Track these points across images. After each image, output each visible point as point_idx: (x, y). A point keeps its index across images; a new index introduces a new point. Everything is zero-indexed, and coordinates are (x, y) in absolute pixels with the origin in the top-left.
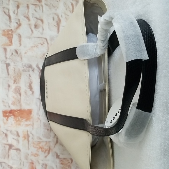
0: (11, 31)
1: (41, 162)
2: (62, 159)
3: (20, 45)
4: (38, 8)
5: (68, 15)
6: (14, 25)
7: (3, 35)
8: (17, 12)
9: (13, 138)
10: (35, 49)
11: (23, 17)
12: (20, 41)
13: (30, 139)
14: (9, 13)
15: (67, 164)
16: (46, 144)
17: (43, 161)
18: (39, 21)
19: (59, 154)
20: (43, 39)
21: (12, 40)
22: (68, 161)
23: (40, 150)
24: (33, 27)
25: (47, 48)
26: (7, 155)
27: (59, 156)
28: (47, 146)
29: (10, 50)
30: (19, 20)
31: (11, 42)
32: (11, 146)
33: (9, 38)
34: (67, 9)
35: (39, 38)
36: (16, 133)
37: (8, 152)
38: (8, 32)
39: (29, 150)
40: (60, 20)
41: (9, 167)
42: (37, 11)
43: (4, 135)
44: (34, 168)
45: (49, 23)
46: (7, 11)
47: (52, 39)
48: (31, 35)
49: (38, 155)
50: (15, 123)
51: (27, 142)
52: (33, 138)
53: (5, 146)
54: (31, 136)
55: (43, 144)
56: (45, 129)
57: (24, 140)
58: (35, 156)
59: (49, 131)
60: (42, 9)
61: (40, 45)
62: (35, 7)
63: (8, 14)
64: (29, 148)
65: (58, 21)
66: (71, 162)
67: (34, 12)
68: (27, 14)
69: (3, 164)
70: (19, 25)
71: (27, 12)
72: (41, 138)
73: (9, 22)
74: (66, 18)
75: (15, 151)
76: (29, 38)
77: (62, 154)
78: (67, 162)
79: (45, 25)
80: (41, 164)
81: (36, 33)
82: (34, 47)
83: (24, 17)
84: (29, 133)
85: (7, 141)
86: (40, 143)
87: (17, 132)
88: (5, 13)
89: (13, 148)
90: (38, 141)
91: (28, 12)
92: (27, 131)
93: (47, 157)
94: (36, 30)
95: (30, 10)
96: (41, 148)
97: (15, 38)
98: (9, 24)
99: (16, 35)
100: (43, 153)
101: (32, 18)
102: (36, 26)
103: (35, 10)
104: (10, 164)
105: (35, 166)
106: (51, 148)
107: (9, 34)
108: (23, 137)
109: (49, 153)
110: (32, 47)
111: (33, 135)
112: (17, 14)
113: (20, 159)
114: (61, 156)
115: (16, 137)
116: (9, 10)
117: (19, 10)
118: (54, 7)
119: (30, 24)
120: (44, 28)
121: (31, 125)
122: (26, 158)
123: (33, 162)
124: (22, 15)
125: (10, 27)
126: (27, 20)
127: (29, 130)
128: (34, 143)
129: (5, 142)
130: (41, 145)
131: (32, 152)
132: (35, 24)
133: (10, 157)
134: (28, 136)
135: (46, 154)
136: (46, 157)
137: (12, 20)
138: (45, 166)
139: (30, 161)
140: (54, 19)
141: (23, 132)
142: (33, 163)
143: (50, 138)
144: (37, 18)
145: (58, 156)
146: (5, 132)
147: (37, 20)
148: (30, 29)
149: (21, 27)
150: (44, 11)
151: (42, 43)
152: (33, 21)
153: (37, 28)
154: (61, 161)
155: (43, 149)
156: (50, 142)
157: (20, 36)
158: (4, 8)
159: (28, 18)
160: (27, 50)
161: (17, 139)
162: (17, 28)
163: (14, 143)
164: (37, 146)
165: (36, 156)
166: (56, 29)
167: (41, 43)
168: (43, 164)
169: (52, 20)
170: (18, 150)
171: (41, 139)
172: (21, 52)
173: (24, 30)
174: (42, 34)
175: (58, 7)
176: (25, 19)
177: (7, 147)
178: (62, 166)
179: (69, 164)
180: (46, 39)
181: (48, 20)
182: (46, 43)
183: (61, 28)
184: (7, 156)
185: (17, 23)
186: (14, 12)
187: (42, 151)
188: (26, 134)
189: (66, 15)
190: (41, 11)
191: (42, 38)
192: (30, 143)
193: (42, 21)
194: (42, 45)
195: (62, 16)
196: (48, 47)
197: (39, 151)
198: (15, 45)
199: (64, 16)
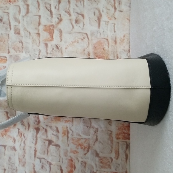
0: (52, 26)
1: (80, 160)
2: (101, 158)
3: (61, 40)
4: (80, 3)
5: (109, 10)
6: (55, 20)
7: (44, 30)
8: (59, 7)
9: (53, 134)
10: (75, 44)
11: (64, 12)
12: (61, 36)
13: (70, 135)
14: (51, 8)
15: (106, 163)
16: (86, 141)
17: (82, 158)
18: (80, 15)
19: (98, 153)
20: (84, 34)
21: (53, 35)
22: (108, 160)
23: (80, 147)
24: (74, 22)
25: (87, 44)
26: (47, 150)
27: (99, 154)
28: (87, 144)
29: (51, 45)
30: (60, 15)
31: (52, 38)
32: (50, 142)
33: (50, 33)
34: (108, 4)
35: (79, 33)
36: (55, 129)
37: (48, 148)
38: (49, 27)
39: (68, 146)
40: (101, 15)
41: (49, 163)
42: (78, 6)
43: (44, 130)
44: (73, 166)
45: (89, 18)
46: (48, 6)
47: (92, 34)
48: (72, 30)
49: (77, 152)
50: (54, 118)
51: (67, 138)
52: (72, 135)
53: (45, 141)
54: (70, 132)
55: (83, 141)
56: (85, 126)
57: (64, 136)
58: (74, 153)
59: (89, 128)
60: (84, 4)
61: (80, 41)
62: (76, 2)
63: (49, 9)
64: (68, 145)
65: (99, 16)
66: (110, 161)
67: (76, 7)
68: (69, 9)
69: (43, 160)
70: (60, 20)
71: (68, 6)
72: (81, 134)
73: (50, 18)
74: (107, 12)
75: (54, 147)
76: (70, 33)
77: (102, 153)
78: (106, 162)
79: (86, 20)
80: (80, 162)
81: (77, 28)
82: (75, 42)
83: (66, 12)
84: (68, 129)
85: (47, 137)
86: (79, 139)
87: (57, 128)
88: (46, 8)
89: (53, 144)
90: (78, 138)
91: (70, 7)
92: (67, 127)
93: (87, 155)
94: (77, 26)
95: (71, 5)
96: (80, 145)
97: (56, 34)
98: (51, 19)
99: (57, 30)
100: (82, 150)
101: (73, 12)
102: (77, 22)
103: (77, 5)
104: (49, 161)
105: (74, 163)
106: (90, 145)
107: (50, 29)
108: (62, 133)
109: (88, 151)
110: (73, 42)
111: (72, 131)
112: (58, 9)
113: (60, 156)
114: (101, 155)
115: (55, 133)
116: (50, 5)
117: (60, 5)
118: (95, 1)
119: (70, 19)
120: (85, 24)
121: (71, 121)
122: (66, 155)
123: (72, 159)
124: (63, 10)
125: (51, 22)
126: (68, 15)
127: (68, 127)
128: (73, 140)
129: (45, 137)
130: (80, 142)
131: (71, 149)
132: (76, 19)
133: (49, 153)
134: (68, 132)
135: (86, 152)
136: (85, 154)
137: (54, 16)
138: (84, 164)
139: (70, 158)
140: (95, 14)
141: (63, 128)
142: (72, 161)
143: (90, 135)
144: (78, 13)
145: (97, 155)
146: (45, 127)
147: (78, 15)
148: (71, 25)
149: (62, 23)
150: (85, 6)
151: (83, 38)
152: (74, 16)
153: (78, 24)
154: (101, 159)
155: (82, 146)
156: (89, 139)
157: (61, 31)
158: (45, 3)
159: (69, 14)
160: (67, 45)
161: (57, 135)
162: (58, 23)
163: (54, 139)
164: (77, 143)
165: (76, 153)
166: (97, 24)
167: (81, 39)
168: (82, 162)
169: (93, 15)
170: (57, 146)
171: (80, 136)
172: (61, 48)
173: (65, 25)
174: (83, 29)
175: (99, 2)
176: (67, 14)
177: (47, 143)
178: (101, 165)
179: (109, 163)
180: (87, 34)
181: (89, 15)
182: (86, 38)
183: (102, 23)
184: (46, 152)
185: (58, 18)
186: (55, 8)
187: (82, 148)
188: (66, 130)
189: (107, 9)
190: (83, 6)
191: (82, 33)
192: (69, 139)
193: (83, 16)
194: (82, 40)
195: (103, 11)
196: (89, 42)
197: (78, 149)
198: (56, 40)
199: (105, 10)
